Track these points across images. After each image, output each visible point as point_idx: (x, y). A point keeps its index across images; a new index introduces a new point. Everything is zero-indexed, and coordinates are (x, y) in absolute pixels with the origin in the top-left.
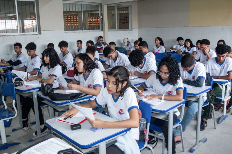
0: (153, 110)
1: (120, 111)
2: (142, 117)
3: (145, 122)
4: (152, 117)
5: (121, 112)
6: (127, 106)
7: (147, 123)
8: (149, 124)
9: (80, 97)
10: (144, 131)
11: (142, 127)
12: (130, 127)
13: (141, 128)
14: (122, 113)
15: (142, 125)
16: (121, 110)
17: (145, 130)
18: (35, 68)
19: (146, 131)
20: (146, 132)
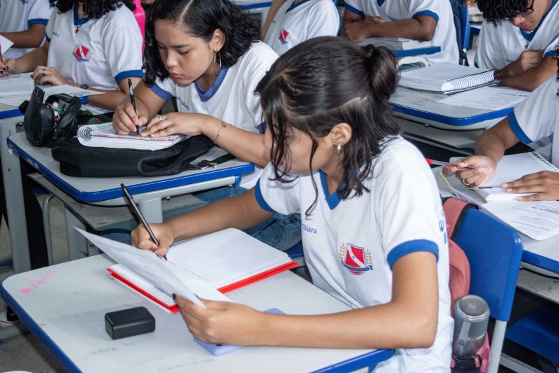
0: (529, 257)
1: (352, 255)
2: (472, 291)
3: (484, 317)
4: (519, 291)
5: (356, 260)
6: (385, 237)
7: (492, 322)
8: (501, 328)
9: (193, 168)
10: (477, 360)
11: (464, 336)
12: (389, 345)
13: (462, 343)
14: (362, 266)
15: (465, 328)
16: (359, 253)
17: (480, 352)
18: (34, 17)
19: (487, 354)
20: (484, 362)
